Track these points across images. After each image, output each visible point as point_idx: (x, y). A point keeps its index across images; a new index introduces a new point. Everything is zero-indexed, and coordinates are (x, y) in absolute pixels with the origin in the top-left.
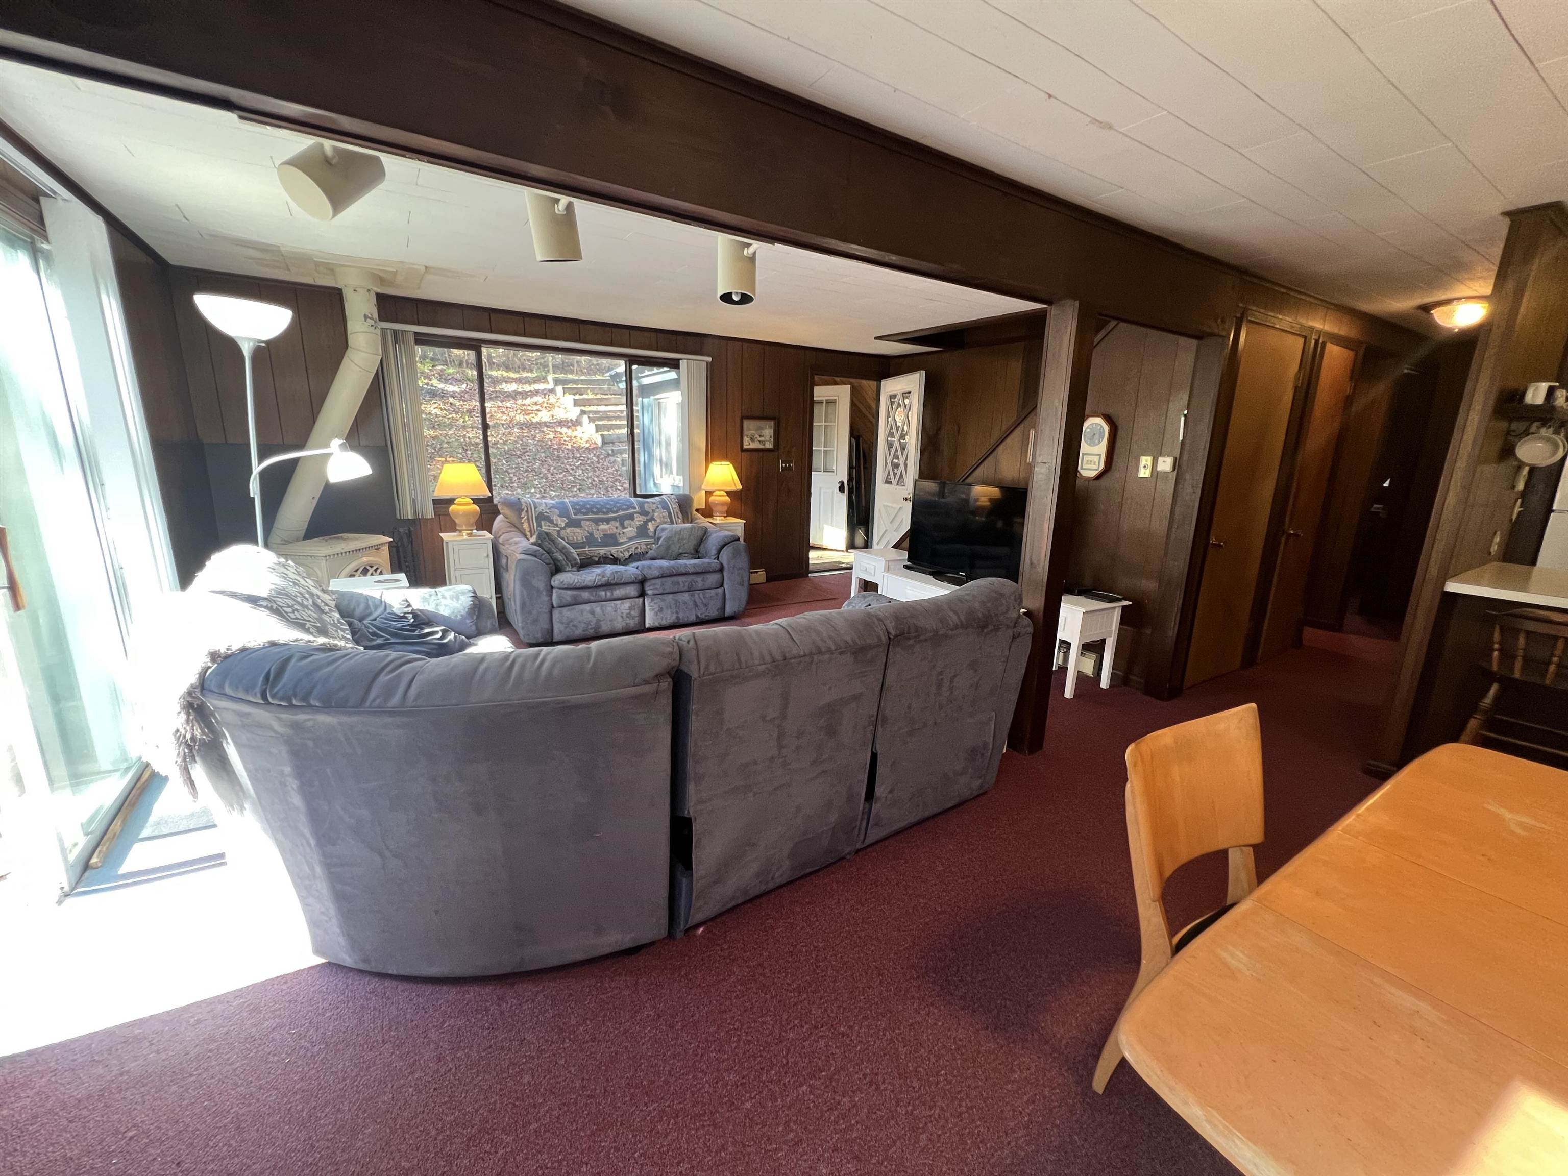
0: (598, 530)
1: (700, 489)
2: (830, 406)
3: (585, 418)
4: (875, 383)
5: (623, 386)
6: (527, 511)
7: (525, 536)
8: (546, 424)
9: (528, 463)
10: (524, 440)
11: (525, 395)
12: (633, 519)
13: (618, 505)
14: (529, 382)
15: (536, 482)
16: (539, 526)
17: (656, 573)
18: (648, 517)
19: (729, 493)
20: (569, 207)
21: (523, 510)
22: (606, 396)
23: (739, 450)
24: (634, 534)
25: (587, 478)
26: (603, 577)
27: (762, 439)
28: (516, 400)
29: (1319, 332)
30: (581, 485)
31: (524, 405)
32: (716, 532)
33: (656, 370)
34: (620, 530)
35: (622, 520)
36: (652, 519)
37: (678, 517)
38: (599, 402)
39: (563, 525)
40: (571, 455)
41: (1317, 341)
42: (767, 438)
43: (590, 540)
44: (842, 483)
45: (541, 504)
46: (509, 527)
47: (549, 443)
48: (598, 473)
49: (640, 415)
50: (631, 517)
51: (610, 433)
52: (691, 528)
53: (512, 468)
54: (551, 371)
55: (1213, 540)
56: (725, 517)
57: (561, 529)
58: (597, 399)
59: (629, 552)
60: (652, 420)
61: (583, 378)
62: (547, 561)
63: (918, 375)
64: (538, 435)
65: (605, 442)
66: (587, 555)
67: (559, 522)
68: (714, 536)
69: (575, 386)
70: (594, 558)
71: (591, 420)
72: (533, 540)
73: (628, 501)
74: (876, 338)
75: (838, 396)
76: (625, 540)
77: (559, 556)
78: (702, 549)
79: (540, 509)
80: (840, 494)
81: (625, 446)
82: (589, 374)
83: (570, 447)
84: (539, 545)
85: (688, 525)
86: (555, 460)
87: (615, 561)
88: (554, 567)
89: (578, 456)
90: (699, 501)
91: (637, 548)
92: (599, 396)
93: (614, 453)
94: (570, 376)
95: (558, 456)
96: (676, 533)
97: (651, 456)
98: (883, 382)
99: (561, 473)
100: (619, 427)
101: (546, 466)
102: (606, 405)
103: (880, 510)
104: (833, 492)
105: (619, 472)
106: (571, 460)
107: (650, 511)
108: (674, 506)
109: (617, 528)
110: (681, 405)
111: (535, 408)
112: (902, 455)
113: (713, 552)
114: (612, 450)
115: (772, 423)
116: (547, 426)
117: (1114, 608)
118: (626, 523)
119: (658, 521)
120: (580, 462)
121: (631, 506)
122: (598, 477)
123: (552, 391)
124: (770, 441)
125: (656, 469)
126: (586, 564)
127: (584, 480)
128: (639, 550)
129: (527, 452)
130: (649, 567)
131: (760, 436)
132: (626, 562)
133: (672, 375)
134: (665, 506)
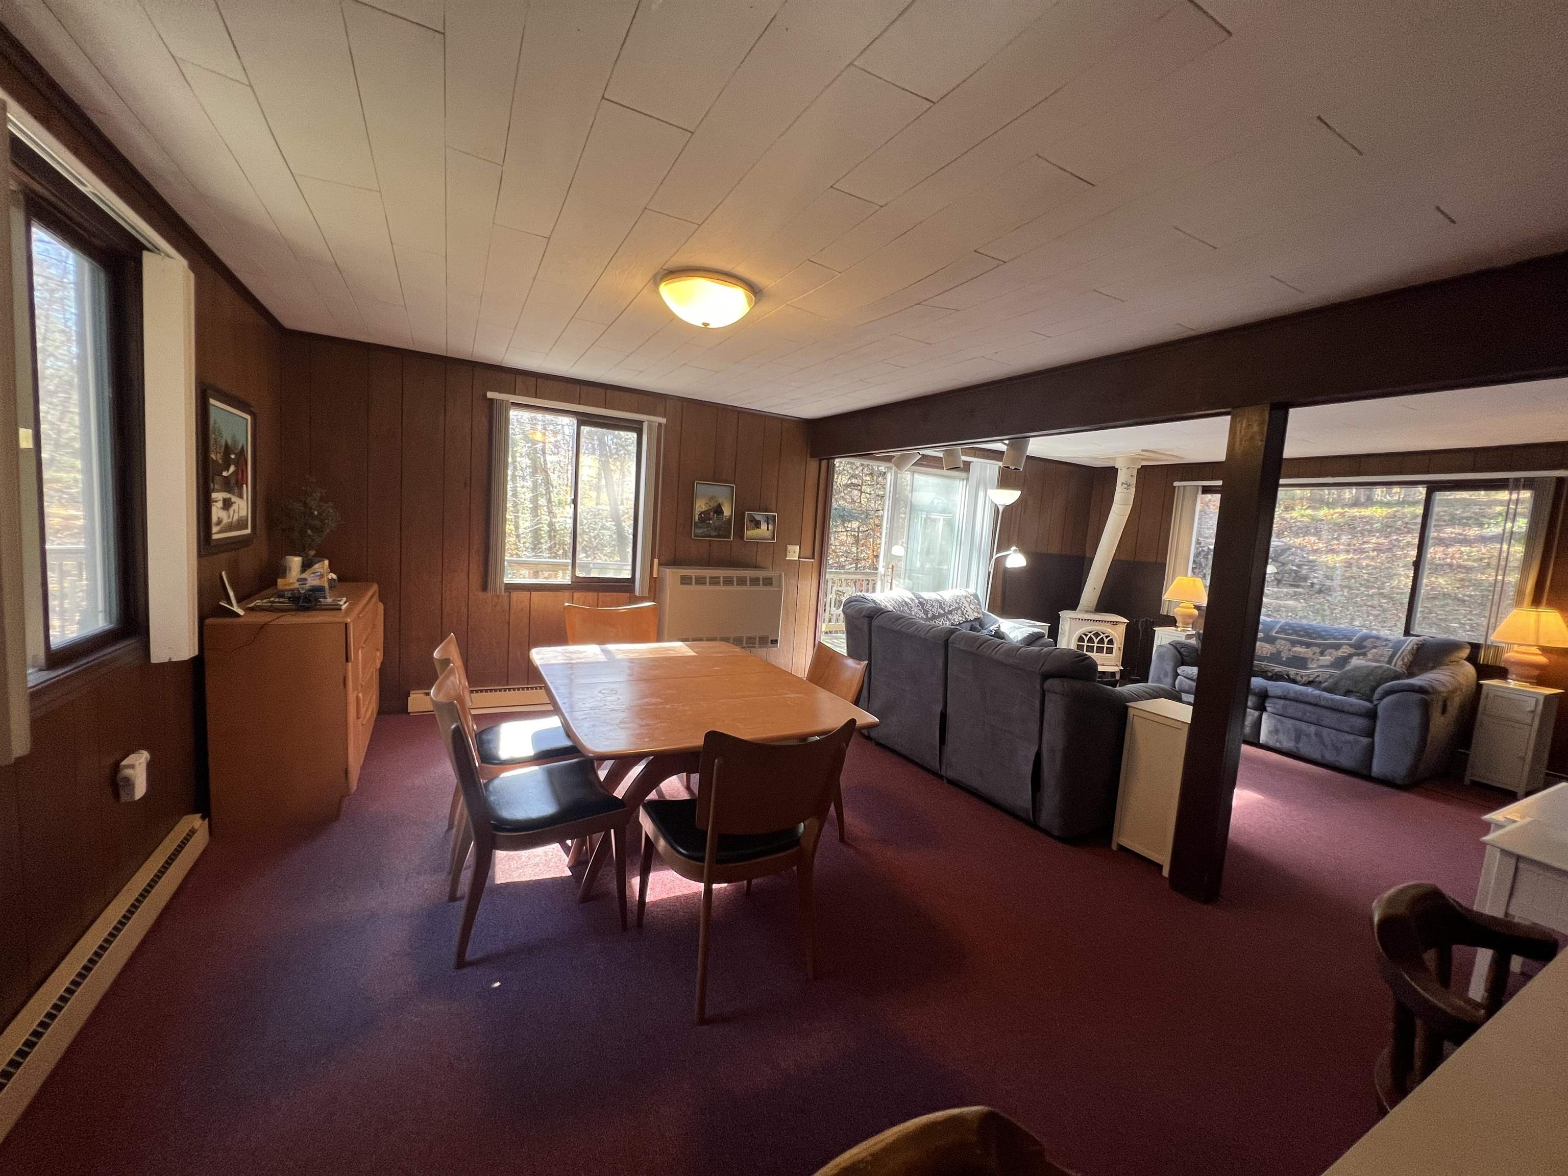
0: (1290, 650)
13: (1336, 634)
34: (1316, 656)
35: (1324, 647)
37: (1403, 660)
50: (1337, 647)
59: (1308, 676)
76: (1314, 666)
108: (1408, 648)
109: (1314, 653)
118: (1328, 651)
119: (1371, 657)
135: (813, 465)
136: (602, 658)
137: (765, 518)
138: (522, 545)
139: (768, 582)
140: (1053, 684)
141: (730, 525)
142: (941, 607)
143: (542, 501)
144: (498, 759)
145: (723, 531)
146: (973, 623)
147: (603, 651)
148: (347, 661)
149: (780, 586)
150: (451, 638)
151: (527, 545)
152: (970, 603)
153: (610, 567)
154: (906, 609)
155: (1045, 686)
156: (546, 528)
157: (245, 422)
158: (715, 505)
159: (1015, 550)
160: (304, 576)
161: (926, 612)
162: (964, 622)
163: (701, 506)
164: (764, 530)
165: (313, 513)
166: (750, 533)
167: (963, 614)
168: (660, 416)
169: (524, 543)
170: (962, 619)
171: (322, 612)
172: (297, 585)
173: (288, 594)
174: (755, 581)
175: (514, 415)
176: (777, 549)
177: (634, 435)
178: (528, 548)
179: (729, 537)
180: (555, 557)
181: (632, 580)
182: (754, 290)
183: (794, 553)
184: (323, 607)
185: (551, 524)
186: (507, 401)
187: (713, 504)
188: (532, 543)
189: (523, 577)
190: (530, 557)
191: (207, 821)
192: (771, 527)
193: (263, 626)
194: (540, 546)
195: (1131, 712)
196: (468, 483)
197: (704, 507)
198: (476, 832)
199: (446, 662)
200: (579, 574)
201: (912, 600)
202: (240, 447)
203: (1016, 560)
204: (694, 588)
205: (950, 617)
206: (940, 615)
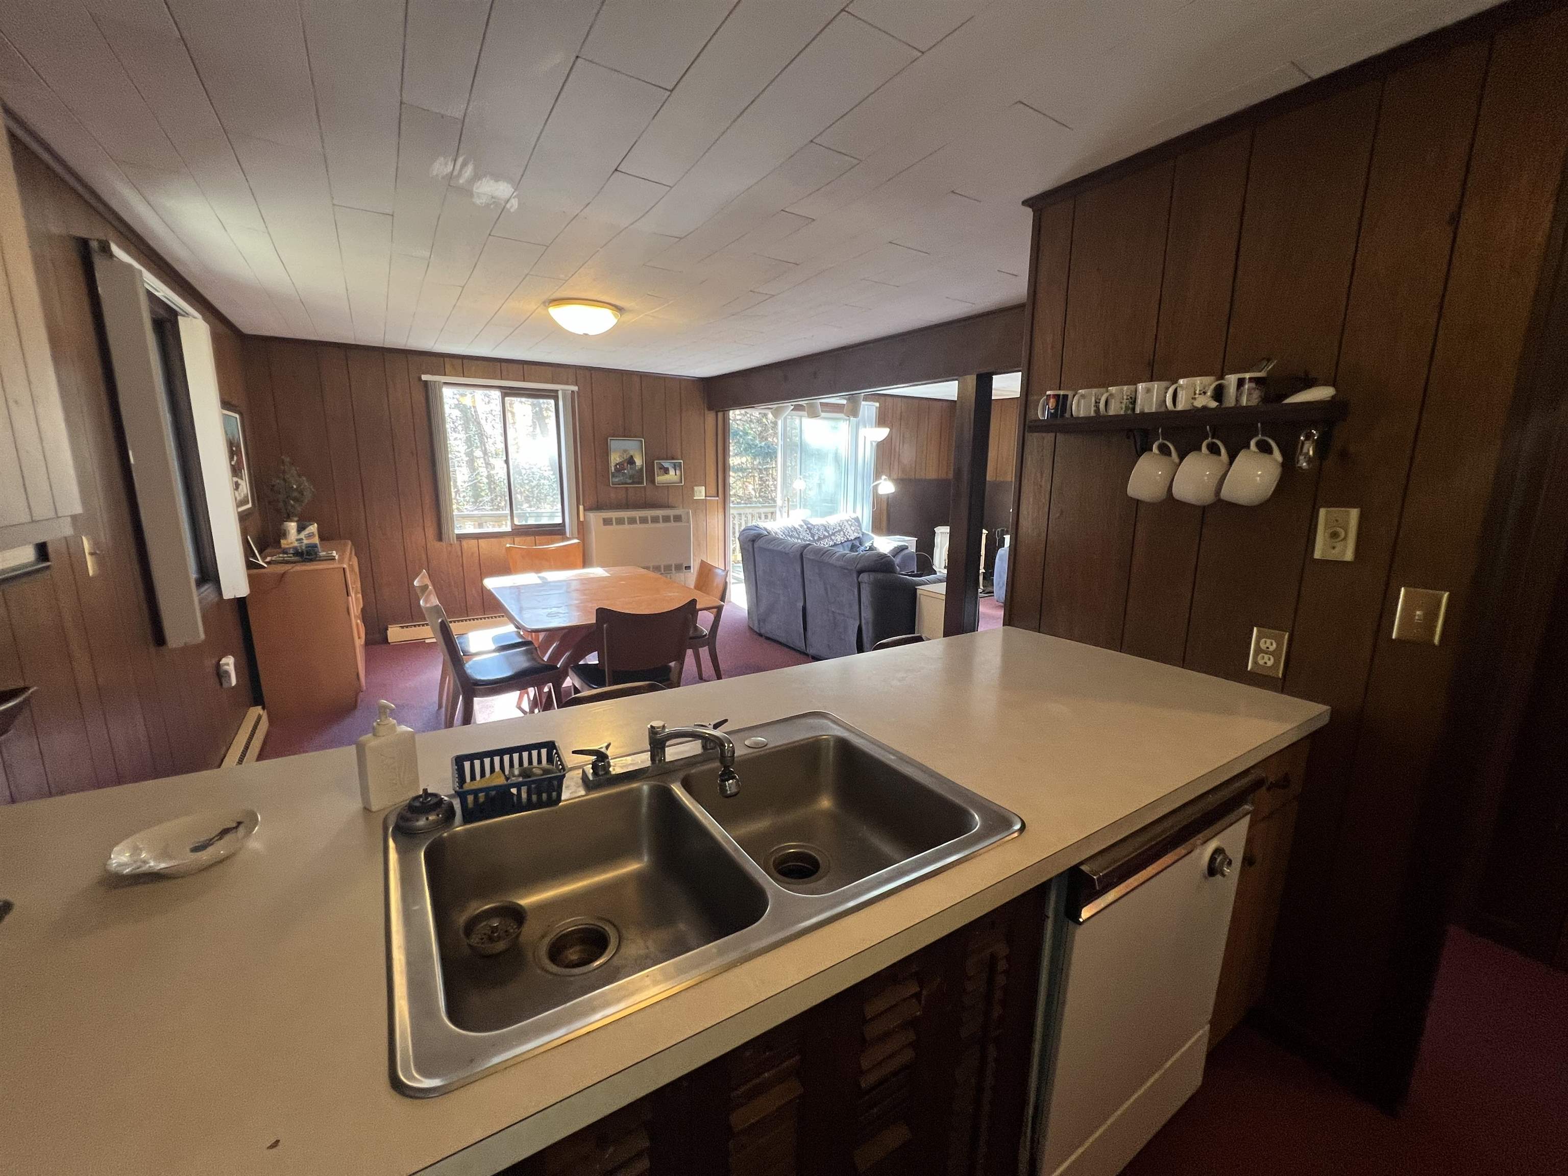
135: (710, 417)
136: (539, 581)
137: (673, 465)
138: (462, 499)
139: (678, 518)
140: (864, 577)
141: (643, 474)
142: (826, 530)
143: (478, 453)
144: (469, 652)
145: (637, 478)
146: (854, 542)
147: (539, 577)
148: (348, 595)
149: (688, 521)
150: (424, 574)
151: (467, 499)
152: (851, 526)
153: (544, 515)
154: (795, 533)
155: (859, 579)
156: (485, 480)
157: (235, 419)
158: (628, 456)
159: (885, 479)
160: (299, 537)
161: (813, 536)
162: (846, 541)
163: (615, 458)
164: (672, 476)
165: (293, 487)
166: (660, 479)
167: (844, 535)
168: (572, 384)
169: (464, 497)
170: (843, 540)
171: (322, 562)
172: (296, 544)
173: (291, 551)
174: (666, 519)
175: (448, 393)
176: (684, 491)
177: (552, 402)
178: (468, 502)
179: (642, 483)
180: (497, 509)
181: (563, 525)
182: (618, 309)
183: (700, 493)
184: (322, 558)
185: (489, 477)
186: (439, 382)
187: (626, 457)
188: (473, 496)
189: (469, 528)
190: (472, 511)
191: (266, 711)
192: (678, 472)
193: (283, 575)
194: (481, 499)
195: (918, 592)
196: (415, 452)
197: (618, 459)
198: (463, 688)
199: (424, 588)
200: (516, 522)
201: (801, 526)
202: (236, 441)
203: (887, 487)
204: (614, 527)
205: (833, 537)
206: (825, 537)
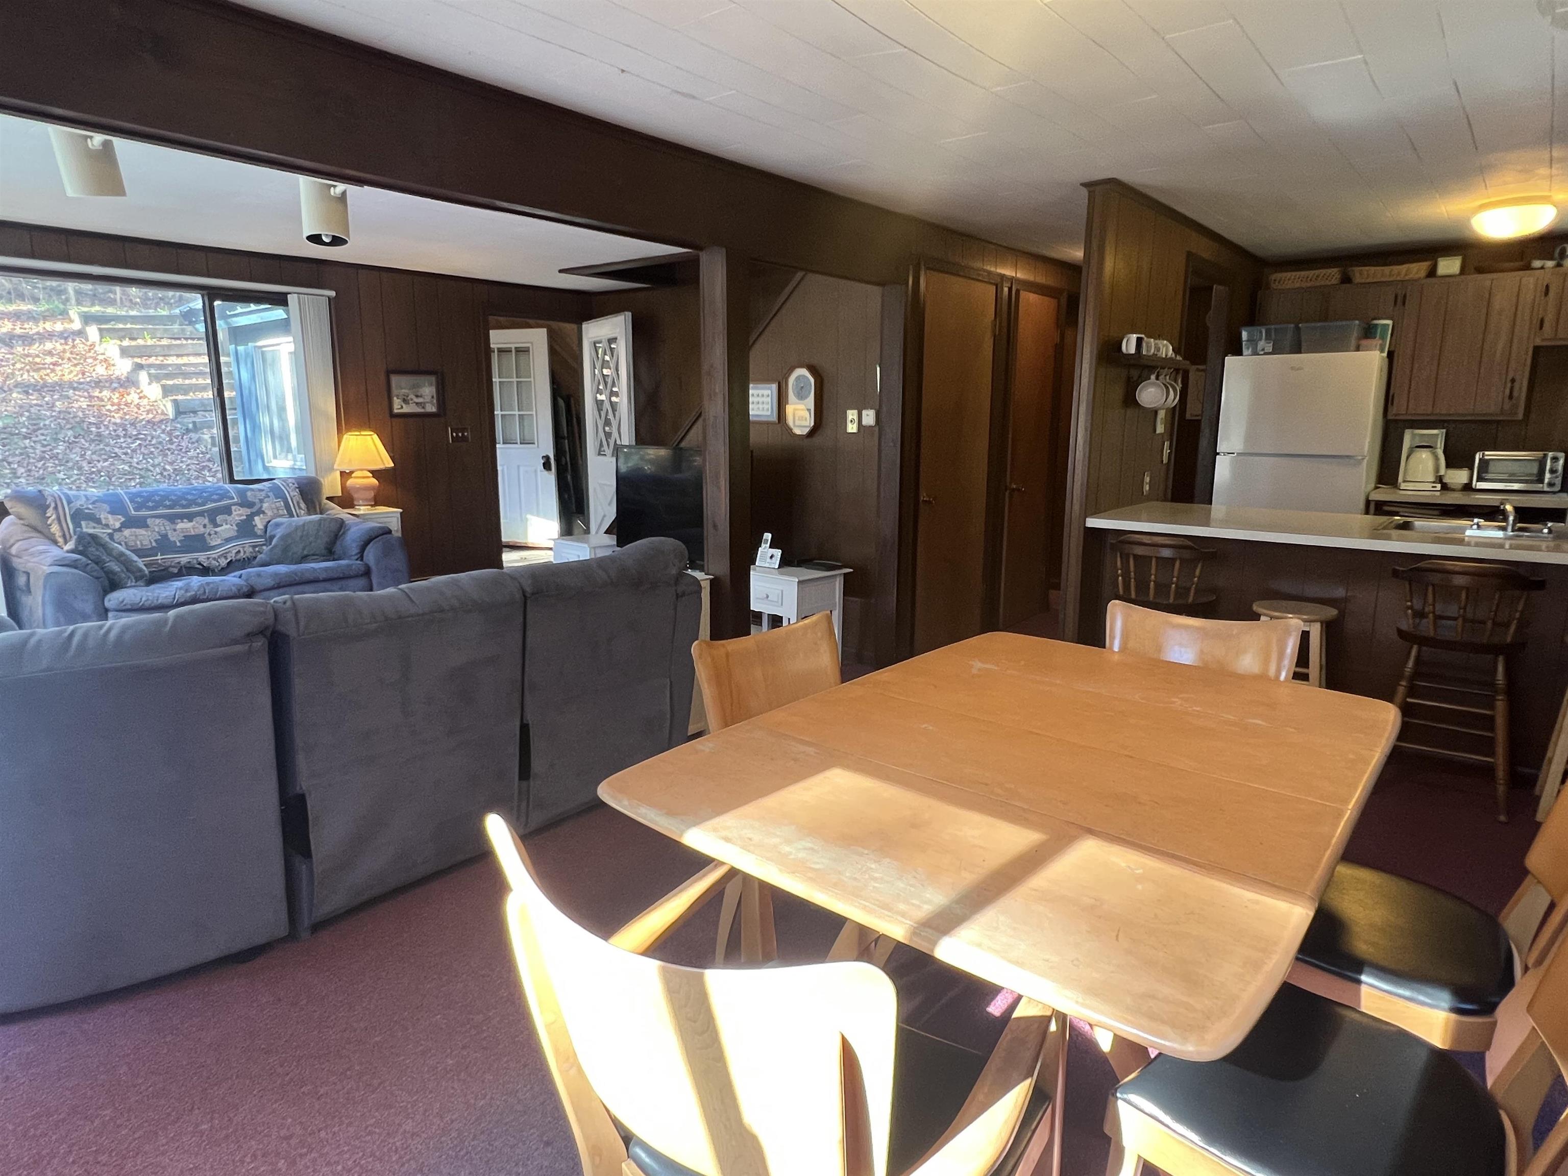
0: (175, 530)
1: (331, 469)
2: (522, 357)
3: (143, 376)
4: (574, 326)
5: (201, 327)
6: (56, 508)
7: (55, 542)
8: (71, 386)
9: (44, 446)
10: (33, 410)
11: (27, 340)
12: (230, 513)
13: (205, 494)
14: (31, 317)
15: (61, 476)
16: (77, 525)
17: (270, 582)
18: (254, 510)
19: (375, 473)
20: (107, 145)
21: (48, 506)
22: (178, 342)
23: (388, 415)
24: (233, 534)
25: (153, 466)
26: (187, 591)
27: (420, 400)
28: (12, 347)
29: (1012, 280)
30: (142, 477)
31: (28, 356)
32: (356, 524)
33: (253, 307)
34: (210, 529)
35: (212, 516)
36: (260, 512)
37: (300, 508)
38: (166, 352)
39: (118, 525)
40: (121, 432)
41: (1010, 289)
42: (428, 399)
43: (164, 545)
44: (547, 458)
45: (77, 498)
46: (25, 532)
47: (80, 414)
48: (170, 458)
49: (234, 368)
50: (227, 510)
51: (189, 398)
52: (320, 520)
53: (14, 455)
54: (73, 301)
55: (923, 496)
56: (372, 506)
57: (115, 530)
58: (162, 346)
59: (226, 558)
60: (253, 377)
61: (133, 313)
62: (95, 574)
63: (623, 317)
64: (58, 403)
65: (179, 412)
66: (160, 565)
67: (111, 522)
68: (353, 530)
69: (121, 326)
70: (171, 569)
71: (153, 378)
72: (70, 545)
73: (220, 488)
74: (560, 271)
75: (532, 343)
76: (219, 542)
77: (115, 567)
78: (338, 548)
79: (77, 504)
80: (546, 473)
81: (214, 417)
82: (146, 306)
83: (118, 421)
84: (80, 553)
85: (318, 517)
86: (93, 441)
87: (205, 571)
88: (106, 583)
89: (135, 433)
90: (331, 485)
91: (239, 552)
92: (165, 342)
93: (196, 428)
94: (110, 310)
95: (99, 435)
96: (297, 528)
97: (256, 427)
98: (585, 326)
99: (106, 460)
100: (203, 388)
101: (78, 450)
102: (178, 356)
103: (595, 490)
104: (536, 471)
105: (208, 456)
106: (122, 440)
107: (257, 501)
108: (292, 494)
109: (205, 526)
110: (295, 354)
111: (49, 360)
112: (615, 417)
113: (354, 550)
114: (194, 423)
115: (433, 379)
116: (74, 389)
117: (836, 575)
118: (219, 519)
119: (269, 513)
120: (138, 442)
121: (225, 495)
122: (171, 464)
123: (81, 333)
124: (431, 402)
125: (267, 446)
126: (159, 576)
127: (148, 470)
128: (242, 554)
129: (40, 429)
130: (259, 575)
131: (417, 396)
132: (224, 571)
133: (278, 313)
134: (278, 493)
